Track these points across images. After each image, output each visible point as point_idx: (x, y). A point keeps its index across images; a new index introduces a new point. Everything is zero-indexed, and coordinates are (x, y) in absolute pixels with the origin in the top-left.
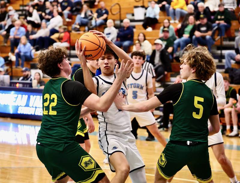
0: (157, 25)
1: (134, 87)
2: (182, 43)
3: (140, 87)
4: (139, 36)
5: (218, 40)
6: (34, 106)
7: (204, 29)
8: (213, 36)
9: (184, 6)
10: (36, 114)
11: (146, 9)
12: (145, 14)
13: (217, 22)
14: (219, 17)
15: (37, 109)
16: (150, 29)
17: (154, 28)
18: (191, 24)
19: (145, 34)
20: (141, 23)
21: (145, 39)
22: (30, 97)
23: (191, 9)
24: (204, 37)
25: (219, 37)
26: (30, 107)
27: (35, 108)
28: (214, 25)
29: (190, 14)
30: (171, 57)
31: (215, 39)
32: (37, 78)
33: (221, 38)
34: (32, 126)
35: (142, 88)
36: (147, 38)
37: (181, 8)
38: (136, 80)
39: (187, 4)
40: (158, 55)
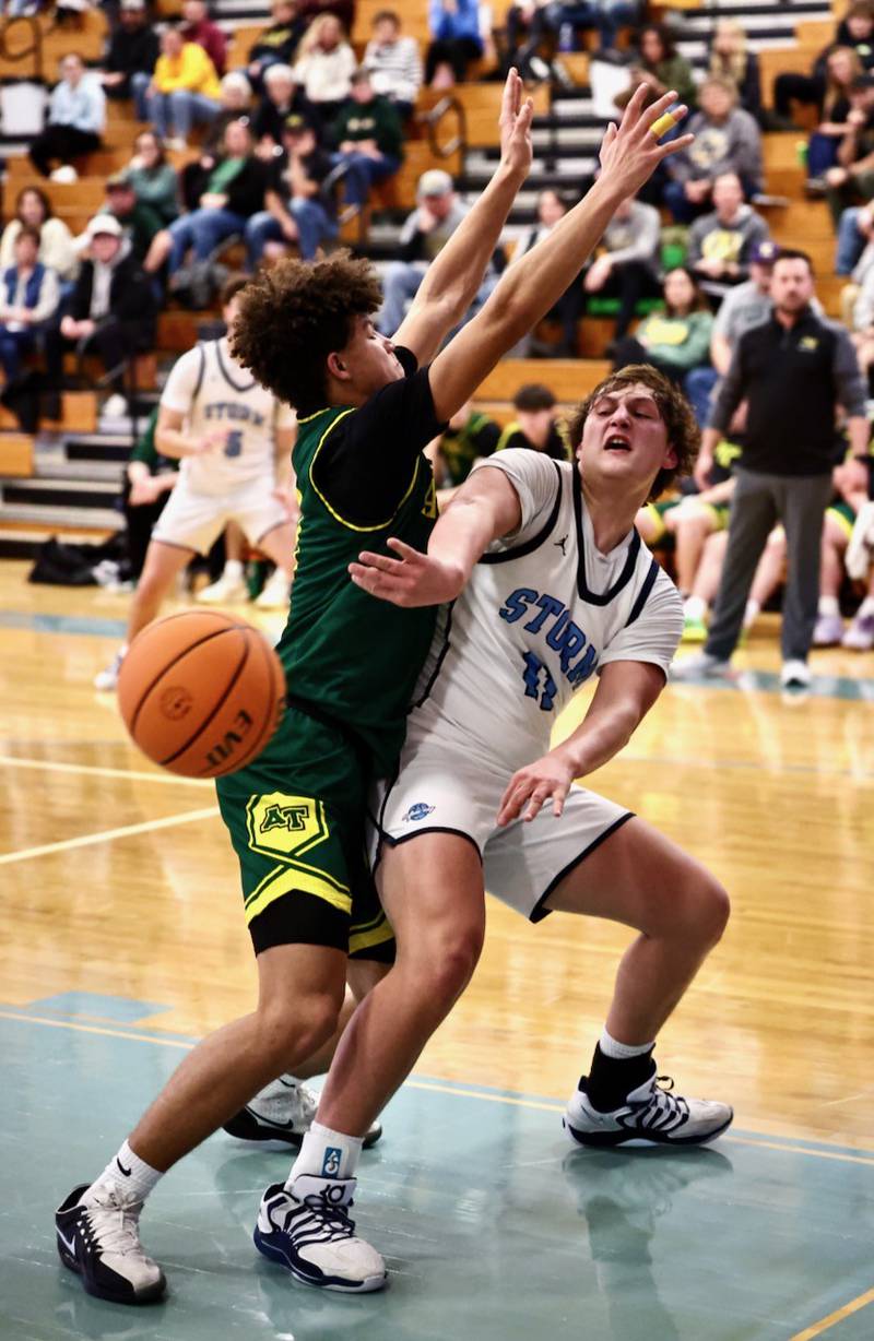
0: (97, 159)
1: (232, 416)
2: (199, 234)
3: (252, 418)
4: (20, 201)
5: (351, 220)
9: (204, 79)
11: (51, 88)
12: (47, 112)
13: (347, 147)
14: (354, 125)
16: (64, 175)
17: (82, 172)
18: (237, 153)
19: (50, 193)
20: (21, 151)
21: (47, 215)
23: (238, 91)
25: (354, 209)
28: (336, 158)
29: (232, 114)
30: (157, 291)
33: (360, 214)
35: (258, 421)
36: (59, 209)
37: (195, 90)
38: (240, 390)
39: (221, 72)
40: (103, 282)
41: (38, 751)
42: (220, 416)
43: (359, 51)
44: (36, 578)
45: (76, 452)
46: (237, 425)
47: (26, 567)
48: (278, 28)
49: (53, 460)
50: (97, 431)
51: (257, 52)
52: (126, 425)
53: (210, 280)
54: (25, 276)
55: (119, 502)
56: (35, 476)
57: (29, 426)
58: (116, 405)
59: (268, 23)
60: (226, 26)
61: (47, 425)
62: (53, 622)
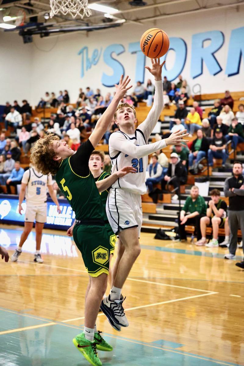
1: (38, 184)
3: (43, 184)
5: (232, 154)
6: (54, 216)
7: (219, 143)
8: (227, 149)
10: (55, 224)
15: (56, 218)
18: (200, 137)
22: (49, 207)
23: (206, 123)
24: (220, 151)
25: (233, 151)
26: (50, 217)
27: (54, 218)
30: (186, 170)
31: (229, 152)
32: (56, 187)
33: (234, 152)
34: (51, 234)
35: (44, 184)
37: (196, 123)
38: (39, 177)
39: (202, 119)
40: (173, 168)
41: (154, 280)
42: (35, 184)
43: (235, 113)
44: (156, 238)
45: (166, 208)
46: (39, 186)
47: (154, 235)
48: (215, 108)
49: (161, 210)
50: (171, 203)
51: (210, 114)
52: (178, 202)
53: (198, 168)
54: (154, 166)
55: (177, 220)
56: (157, 213)
57: (155, 201)
58: (176, 197)
59: (213, 107)
60: (203, 108)
61: (159, 201)
62: (159, 248)
